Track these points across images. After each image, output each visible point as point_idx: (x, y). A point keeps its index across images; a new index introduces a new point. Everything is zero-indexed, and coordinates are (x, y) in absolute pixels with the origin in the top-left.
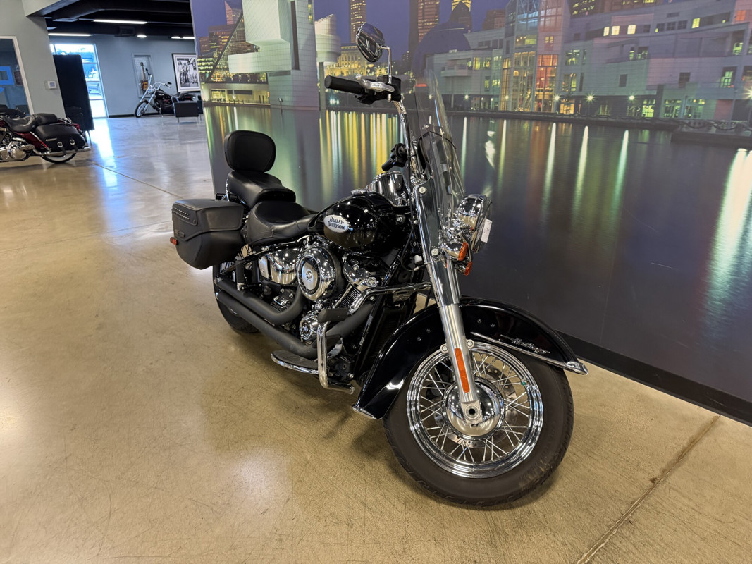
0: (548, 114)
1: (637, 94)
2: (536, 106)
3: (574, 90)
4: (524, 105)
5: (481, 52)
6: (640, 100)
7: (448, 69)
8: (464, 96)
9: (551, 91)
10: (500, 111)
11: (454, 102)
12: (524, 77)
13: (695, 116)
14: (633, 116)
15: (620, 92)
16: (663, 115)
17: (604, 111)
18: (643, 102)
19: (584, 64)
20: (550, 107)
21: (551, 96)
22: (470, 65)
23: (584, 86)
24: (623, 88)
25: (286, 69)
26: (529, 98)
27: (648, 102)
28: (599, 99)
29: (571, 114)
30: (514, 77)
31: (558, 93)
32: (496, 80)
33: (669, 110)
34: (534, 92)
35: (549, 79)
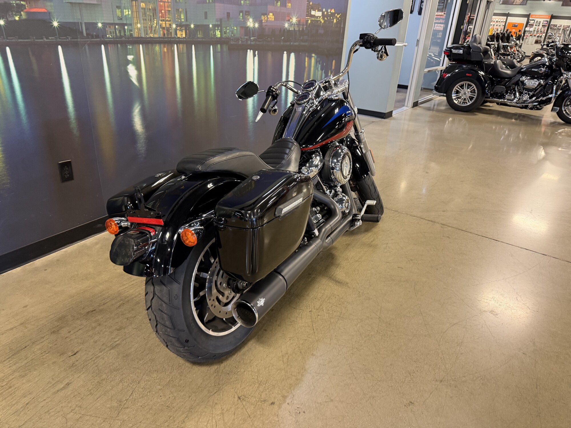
0: (170, 38)
1: (213, 24)
2: (162, 32)
3: (183, 20)
4: (153, 32)
8: (96, 24)
9: (170, 21)
10: (135, 38)
11: (86, 30)
12: (150, 9)
13: (234, 35)
14: (212, 36)
15: (205, 22)
16: (224, 35)
17: (200, 33)
18: (215, 28)
19: (186, 3)
20: (171, 33)
21: (170, 25)
23: (188, 18)
24: (206, 20)
26: (156, 26)
27: (217, 28)
28: (197, 27)
29: (184, 37)
30: (142, 8)
31: (175, 22)
32: (127, 10)
33: (225, 33)
34: (159, 22)
35: (167, 12)
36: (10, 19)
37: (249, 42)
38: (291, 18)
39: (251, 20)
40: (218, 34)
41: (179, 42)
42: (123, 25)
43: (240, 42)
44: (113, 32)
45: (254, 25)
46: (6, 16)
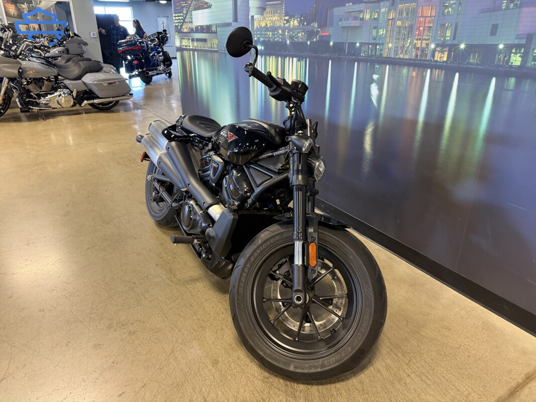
0: (424, 60)
1: (506, 43)
2: (414, 53)
3: (449, 38)
4: (404, 52)
5: (371, 5)
6: (509, 48)
7: (344, 20)
8: (355, 43)
9: (428, 39)
10: (385, 58)
11: (348, 48)
12: (406, 27)
14: (501, 64)
15: (490, 41)
16: (530, 64)
17: (474, 58)
18: (512, 50)
19: (459, 14)
20: (427, 54)
21: (427, 45)
22: (362, 17)
23: (457, 35)
24: (494, 37)
25: (229, 22)
26: (409, 46)
27: (516, 50)
28: (471, 48)
29: (444, 61)
30: (397, 27)
31: (434, 41)
32: (382, 30)
34: (413, 41)
35: (427, 28)
40: (516, 60)
42: (375, 45)
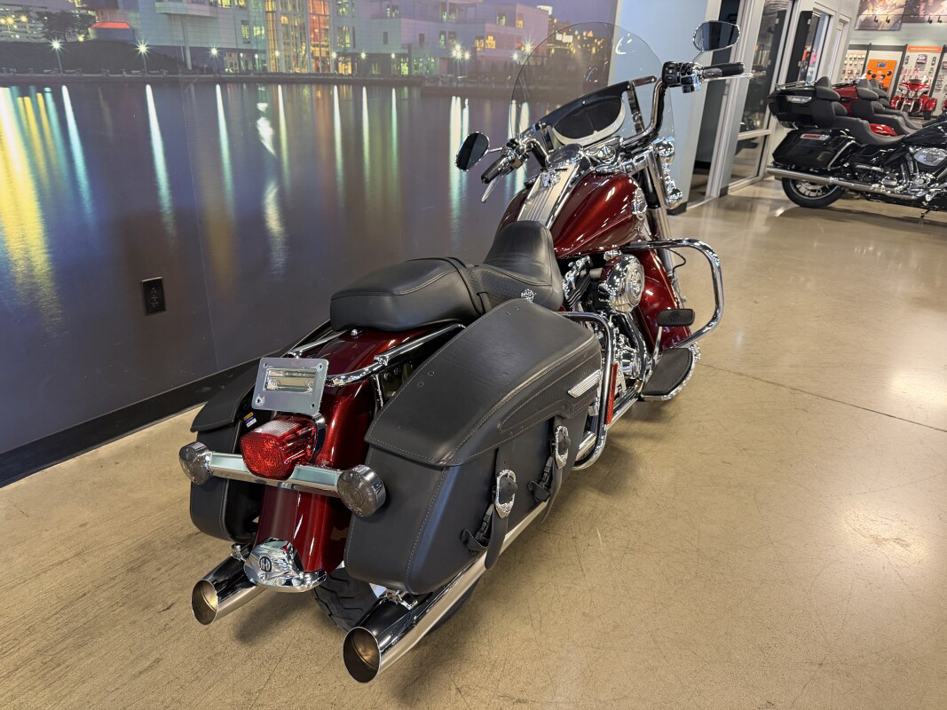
0: (328, 75)
1: (396, 52)
2: (314, 65)
3: (348, 46)
4: (300, 64)
6: (398, 57)
8: (208, 49)
9: (327, 46)
10: (271, 74)
11: (192, 59)
12: (295, 27)
13: (430, 72)
14: (396, 74)
15: (384, 51)
16: (414, 72)
17: (375, 68)
18: (400, 60)
19: (353, 17)
20: (329, 66)
21: (328, 53)
23: (356, 42)
24: (386, 46)
26: (305, 54)
27: (403, 60)
28: (370, 58)
29: (349, 74)
30: (283, 25)
31: (335, 48)
32: (258, 28)
33: (417, 68)
34: (309, 48)
35: (323, 31)
36: (70, 40)
37: (455, 84)
38: (522, 45)
39: (458, 47)
40: (405, 69)
41: (341, 81)
42: (251, 53)
43: (440, 84)
44: (236, 64)
45: (463, 55)
46: (64, 35)
